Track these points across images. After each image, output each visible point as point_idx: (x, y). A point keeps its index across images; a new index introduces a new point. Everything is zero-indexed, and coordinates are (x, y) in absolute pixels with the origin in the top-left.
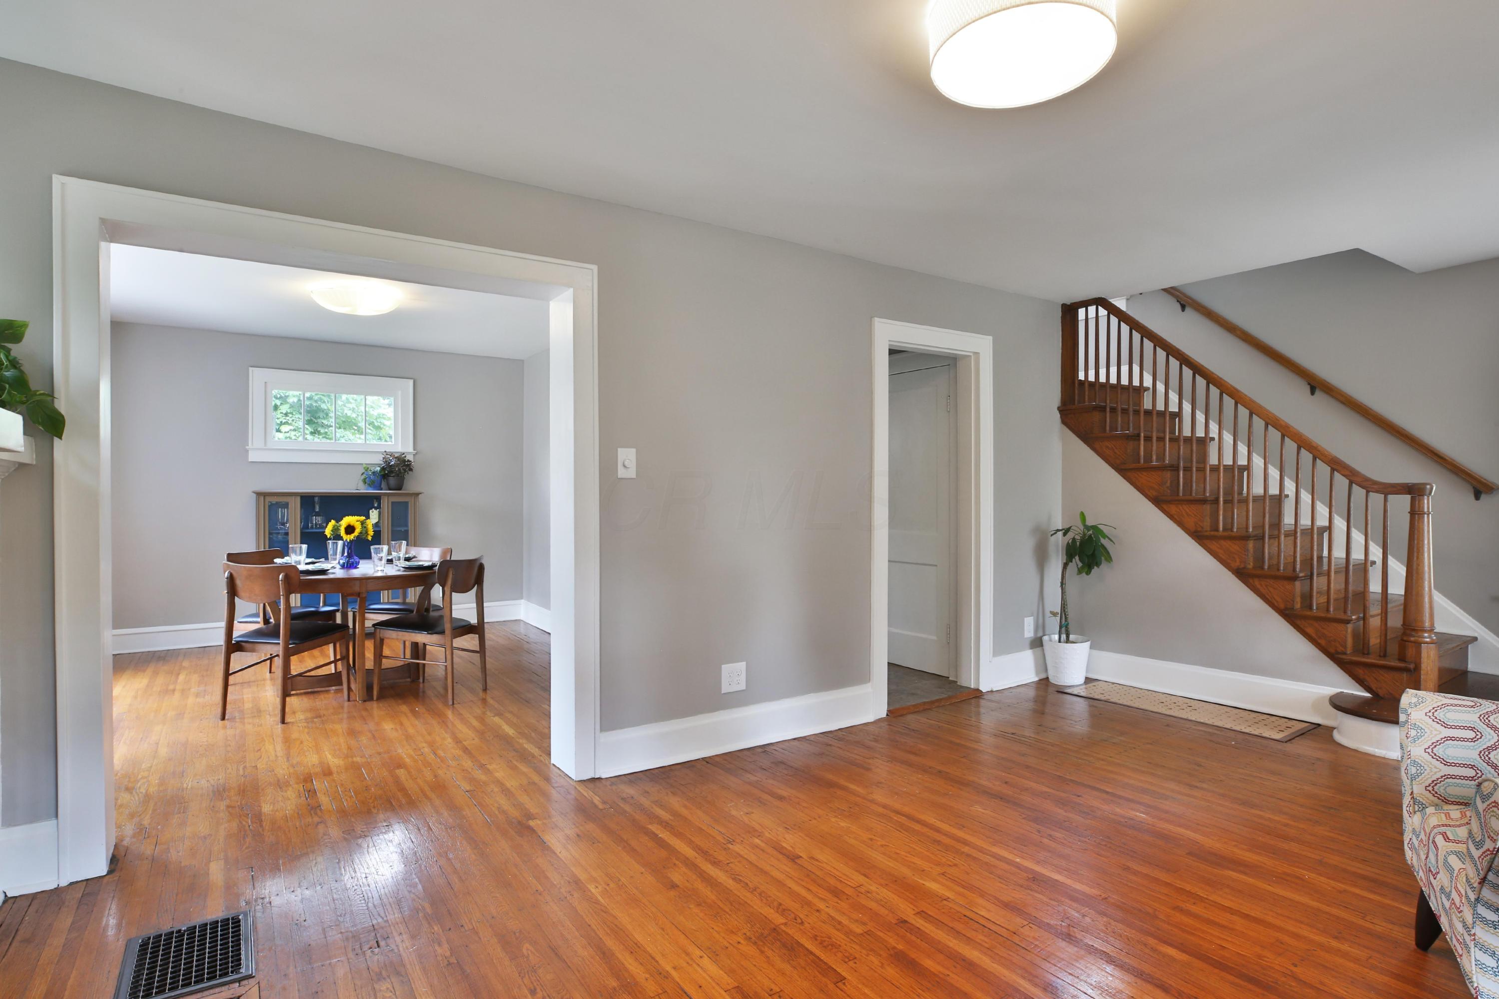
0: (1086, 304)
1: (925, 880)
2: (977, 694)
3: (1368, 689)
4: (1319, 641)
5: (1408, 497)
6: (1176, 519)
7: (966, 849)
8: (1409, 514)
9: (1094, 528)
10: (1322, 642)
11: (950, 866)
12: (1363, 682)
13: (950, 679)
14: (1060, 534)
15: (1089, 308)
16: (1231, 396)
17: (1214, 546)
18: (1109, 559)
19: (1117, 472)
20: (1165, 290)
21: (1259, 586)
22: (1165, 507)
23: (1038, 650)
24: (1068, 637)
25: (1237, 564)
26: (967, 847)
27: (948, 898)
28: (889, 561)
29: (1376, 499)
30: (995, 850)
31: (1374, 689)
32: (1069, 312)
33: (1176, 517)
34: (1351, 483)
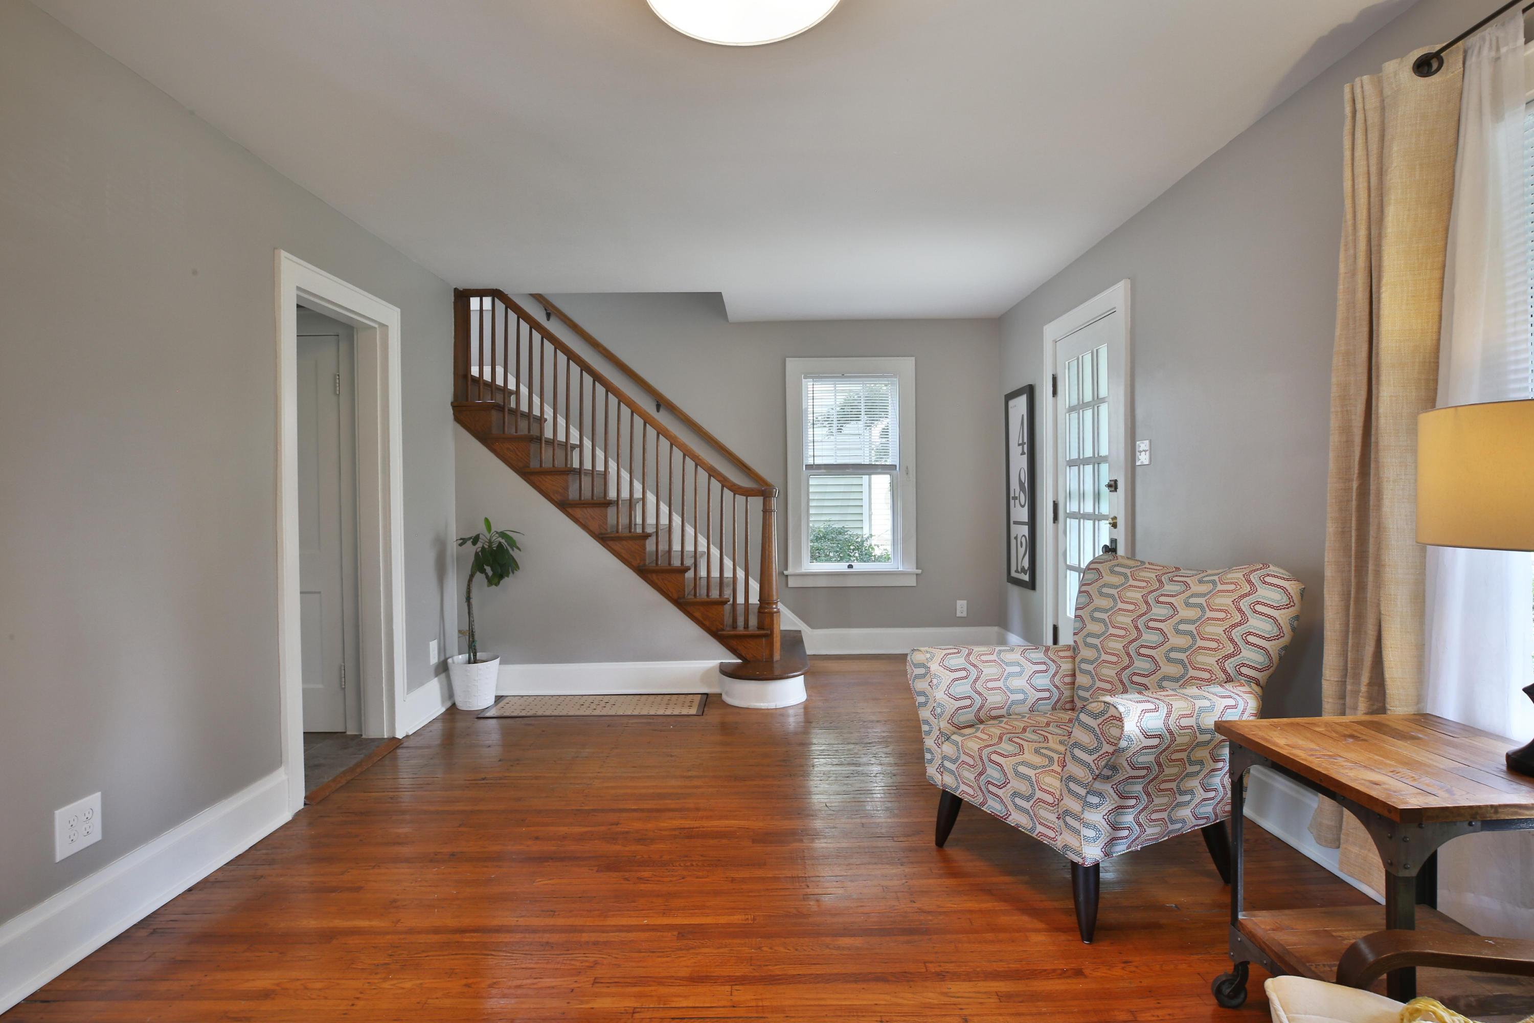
0: (481, 293)
1: (588, 1002)
2: (395, 744)
3: (739, 656)
4: (704, 622)
5: (762, 498)
6: (581, 522)
7: (585, 937)
8: (762, 512)
9: (503, 535)
10: (707, 623)
11: (592, 967)
12: (736, 651)
13: (348, 733)
14: (469, 543)
15: (484, 299)
16: (628, 405)
17: (617, 546)
18: (516, 567)
19: (519, 475)
20: (532, 295)
21: (656, 581)
22: (570, 510)
23: (443, 676)
24: (475, 655)
25: (635, 563)
26: (584, 934)
27: (635, 1008)
28: (301, 593)
29: (740, 499)
30: (611, 922)
31: (744, 655)
32: (462, 297)
33: (581, 520)
34: (723, 486)
